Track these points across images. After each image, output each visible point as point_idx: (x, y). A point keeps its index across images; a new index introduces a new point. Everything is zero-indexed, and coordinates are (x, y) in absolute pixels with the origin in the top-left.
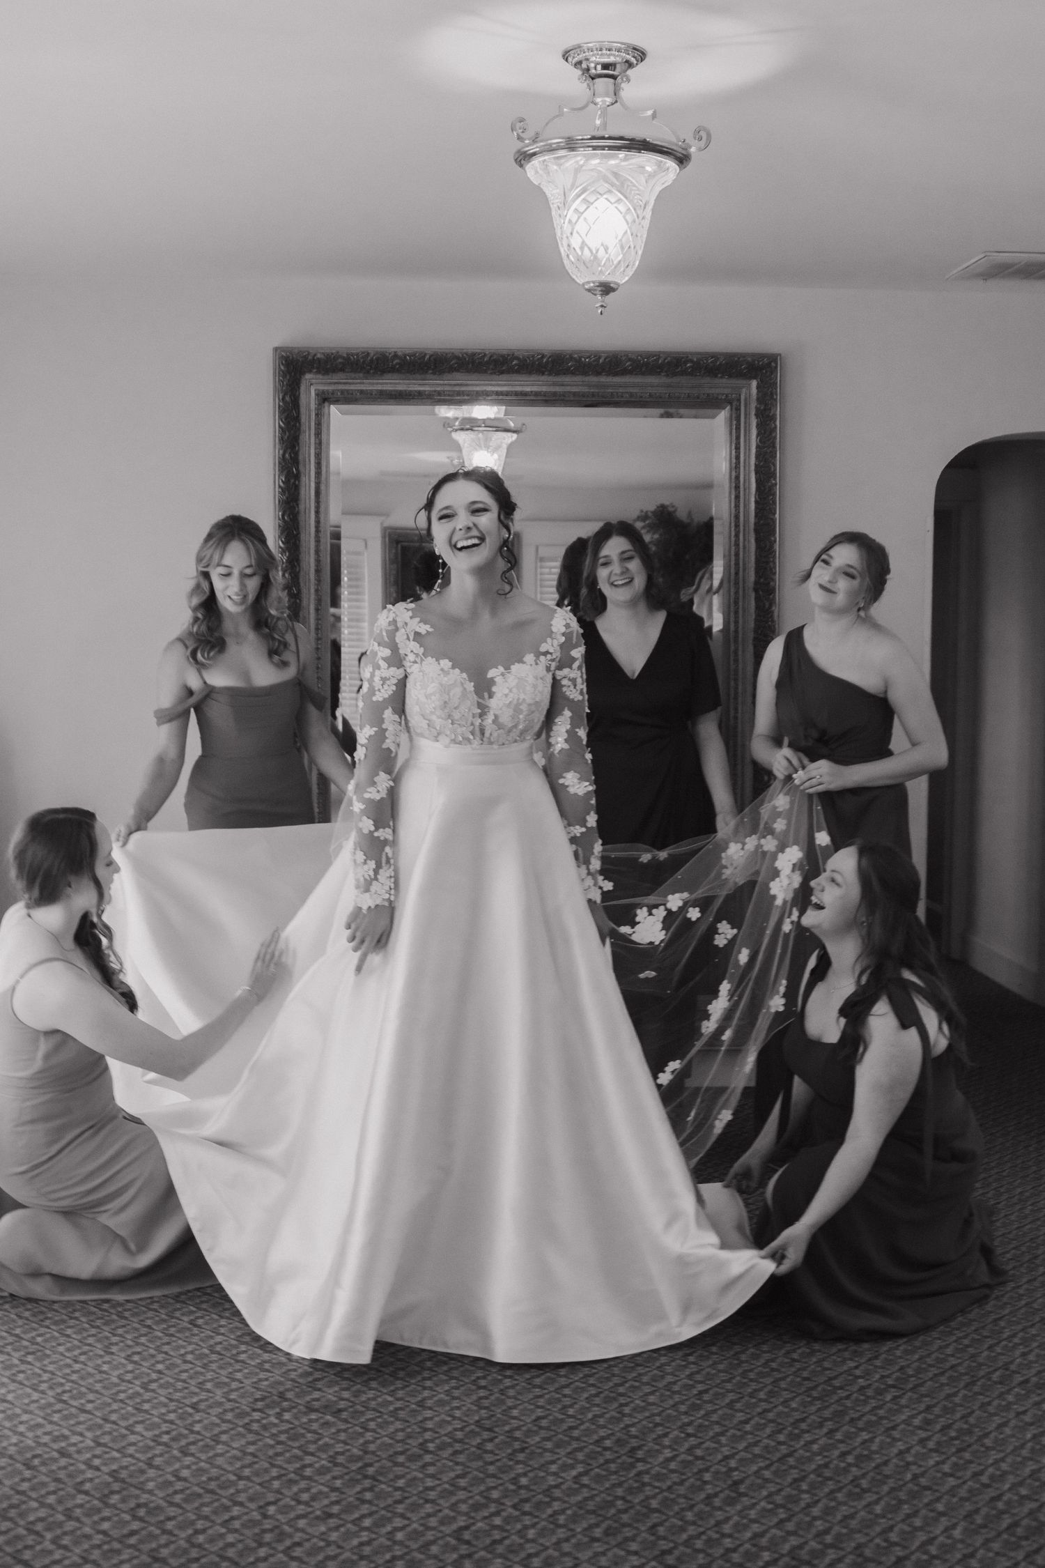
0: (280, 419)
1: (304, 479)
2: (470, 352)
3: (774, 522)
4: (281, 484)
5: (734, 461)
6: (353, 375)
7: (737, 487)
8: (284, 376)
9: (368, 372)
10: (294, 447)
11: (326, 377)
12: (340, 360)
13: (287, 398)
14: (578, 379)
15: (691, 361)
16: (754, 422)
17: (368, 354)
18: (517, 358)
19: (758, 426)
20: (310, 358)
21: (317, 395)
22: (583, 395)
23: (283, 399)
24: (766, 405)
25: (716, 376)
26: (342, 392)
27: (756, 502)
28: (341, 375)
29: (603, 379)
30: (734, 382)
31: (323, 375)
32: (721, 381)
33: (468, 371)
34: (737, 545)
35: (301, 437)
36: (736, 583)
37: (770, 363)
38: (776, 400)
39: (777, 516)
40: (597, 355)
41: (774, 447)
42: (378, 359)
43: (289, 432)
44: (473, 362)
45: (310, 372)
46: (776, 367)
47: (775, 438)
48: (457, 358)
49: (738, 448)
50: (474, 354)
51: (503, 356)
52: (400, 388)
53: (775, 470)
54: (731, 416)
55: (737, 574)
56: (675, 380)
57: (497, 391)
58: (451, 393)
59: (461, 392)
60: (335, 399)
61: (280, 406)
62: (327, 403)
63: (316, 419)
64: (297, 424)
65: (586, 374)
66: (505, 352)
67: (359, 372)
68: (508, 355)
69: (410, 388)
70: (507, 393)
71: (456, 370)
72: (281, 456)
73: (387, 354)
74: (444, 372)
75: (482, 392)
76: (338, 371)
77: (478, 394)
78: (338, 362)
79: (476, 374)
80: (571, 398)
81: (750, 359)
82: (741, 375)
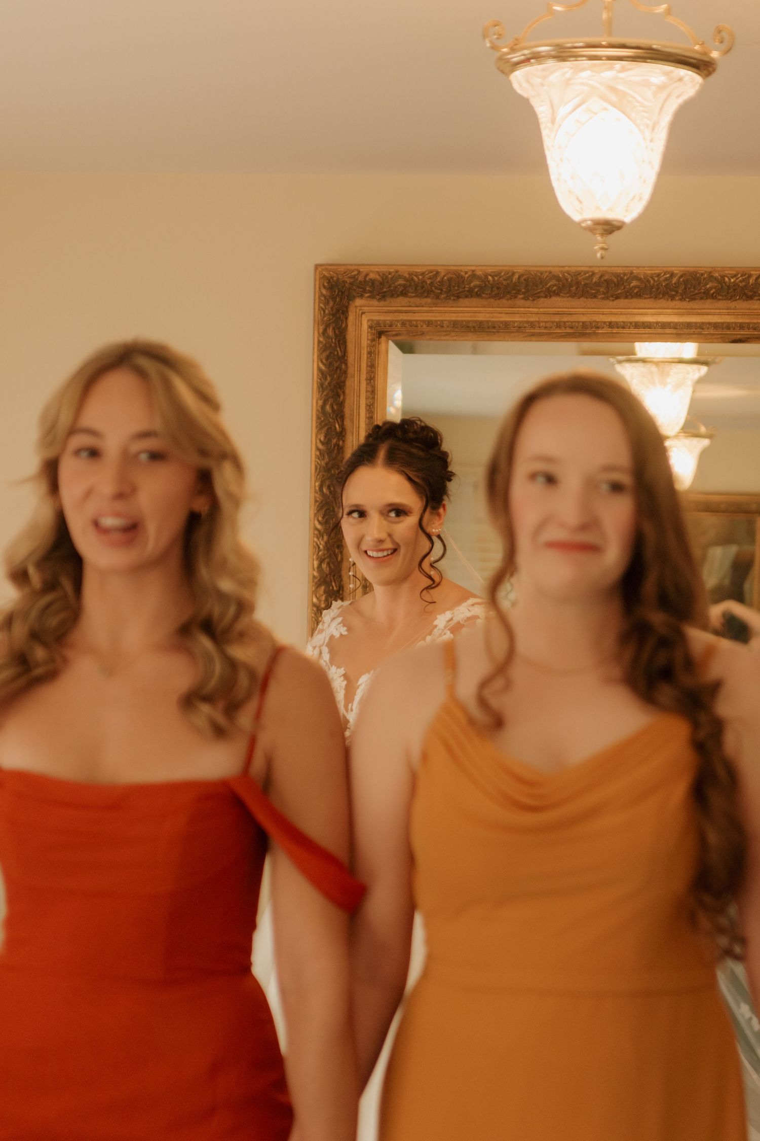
0: (320, 359)
2: (573, 270)
4: (320, 446)
6: (418, 301)
8: (327, 303)
9: (438, 298)
10: (338, 396)
11: (382, 303)
12: (401, 282)
13: (330, 332)
17: (438, 273)
18: (636, 278)
20: (361, 278)
21: (370, 327)
22: (728, 326)
23: (325, 331)
26: (403, 323)
28: (402, 300)
29: (756, 306)
31: (379, 300)
33: (573, 296)
35: (348, 383)
40: (746, 274)
42: (450, 280)
43: (332, 376)
44: (578, 283)
45: (361, 296)
48: (557, 278)
51: (617, 275)
52: (481, 317)
57: (610, 323)
58: (548, 325)
59: (562, 324)
60: (394, 333)
61: (319, 342)
62: (383, 338)
63: (368, 358)
64: (343, 366)
65: (731, 298)
66: (619, 271)
67: (426, 297)
68: (625, 274)
69: (493, 317)
70: (624, 326)
71: (557, 294)
72: (319, 408)
73: (463, 274)
74: (539, 297)
75: (591, 323)
76: (398, 296)
77: (585, 325)
78: (396, 284)
79: (582, 299)
80: (712, 331)
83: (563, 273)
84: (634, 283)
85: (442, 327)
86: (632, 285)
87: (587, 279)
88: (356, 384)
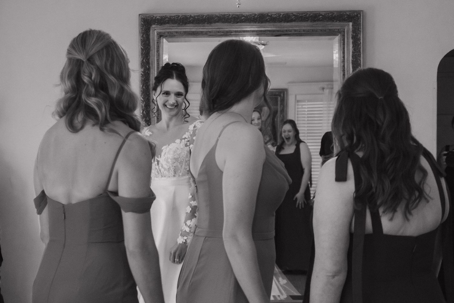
0: (141, 45)
1: (152, 71)
2: (223, 14)
4: (142, 73)
5: (342, 59)
6: (173, 25)
8: (143, 26)
9: (179, 24)
10: (148, 57)
11: (161, 26)
12: (167, 19)
13: (144, 36)
14: (271, 24)
15: (323, 15)
16: (351, 41)
17: (179, 16)
18: (244, 16)
19: (353, 42)
20: (154, 18)
21: (157, 34)
22: (274, 31)
23: (142, 35)
24: (356, 33)
25: (333, 21)
26: (168, 32)
29: (283, 24)
30: (342, 23)
31: (160, 25)
32: (336, 23)
33: (223, 22)
35: (151, 53)
37: (357, 15)
38: (360, 31)
40: (279, 14)
41: (360, 52)
42: (183, 18)
43: (145, 50)
44: (225, 18)
45: (154, 24)
46: (360, 17)
47: (360, 48)
48: (218, 17)
49: (344, 53)
52: (193, 30)
53: (361, 62)
54: (341, 39)
56: (315, 23)
57: (236, 31)
58: (215, 32)
59: (220, 32)
60: (165, 36)
61: (141, 39)
62: (162, 38)
63: (157, 44)
64: (149, 47)
65: (275, 22)
66: (238, 14)
67: (175, 24)
68: (240, 15)
69: (197, 30)
70: (240, 32)
71: (218, 22)
72: (141, 61)
73: (187, 16)
74: (212, 23)
75: (229, 31)
76: (166, 24)
77: (227, 32)
78: (166, 20)
79: (226, 23)
80: (268, 33)
81: (348, 13)
82: (344, 20)
83: (220, 15)
85: (181, 33)
86: (242, 18)
87: (227, 17)
88: (153, 53)
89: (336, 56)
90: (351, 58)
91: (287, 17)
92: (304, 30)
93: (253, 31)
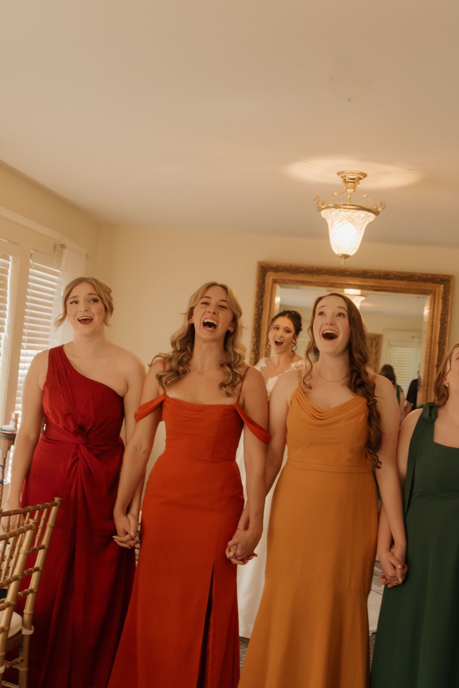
0: (258, 288)
1: (264, 311)
3: (445, 340)
6: (286, 273)
7: (432, 326)
8: (261, 272)
9: (292, 273)
10: (262, 299)
12: (282, 268)
13: (261, 281)
14: (372, 280)
15: (417, 276)
16: (441, 301)
17: (292, 266)
19: (442, 303)
20: (271, 266)
21: (272, 280)
22: (373, 286)
23: (259, 280)
24: (446, 295)
25: (427, 282)
26: (282, 280)
27: (440, 333)
28: (282, 273)
29: (382, 281)
30: (434, 285)
31: (275, 273)
32: (429, 284)
33: (330, 275)
34: (431, 348)
35: (265, 295)
36: (429, 363)
37: (448, 279)
38: (450, 293)
39: (447, 338)
40: (380, 272)
41: (448, 311)
42: (296, 268)
43: (260, 293)
44: (332, 272)
45: (270, 271)
46: (451, 280)
47: (448, 308)
48: (326, 270)
49: (434, 311)
50: (332, 269)
52: (304, 279)
53: (448, 320)
54: (432, 298)
55: (430, 360)
56: (411, 283)
60: (279, 282)
61: (258, 284)
62: (275, 283)
63: (271, 289)
64: (264, 291)
65: (375, 278)
66: (344, 269)
67: (289, 273)
68: (346, 270)
69: (307, 280)
70: (344, 284)
71: (326, 274)
72: (256, 301)
73: (300, 267)
74: (320, 275)
75: (335, 283)
77: (333, 283)
78: (280, 268)
79: (332, 276)
80: (369, 287)
81: (440, 277)
82: (437, 282)
83: (328, 268)
84: (348, 272)
85: (292, 281)
87: (335, 270)
88: (267, 296)
89: (426, 312)
90: (439, 316)
91: (386, 276)
92: (400, 288)
93: (356, 285)
